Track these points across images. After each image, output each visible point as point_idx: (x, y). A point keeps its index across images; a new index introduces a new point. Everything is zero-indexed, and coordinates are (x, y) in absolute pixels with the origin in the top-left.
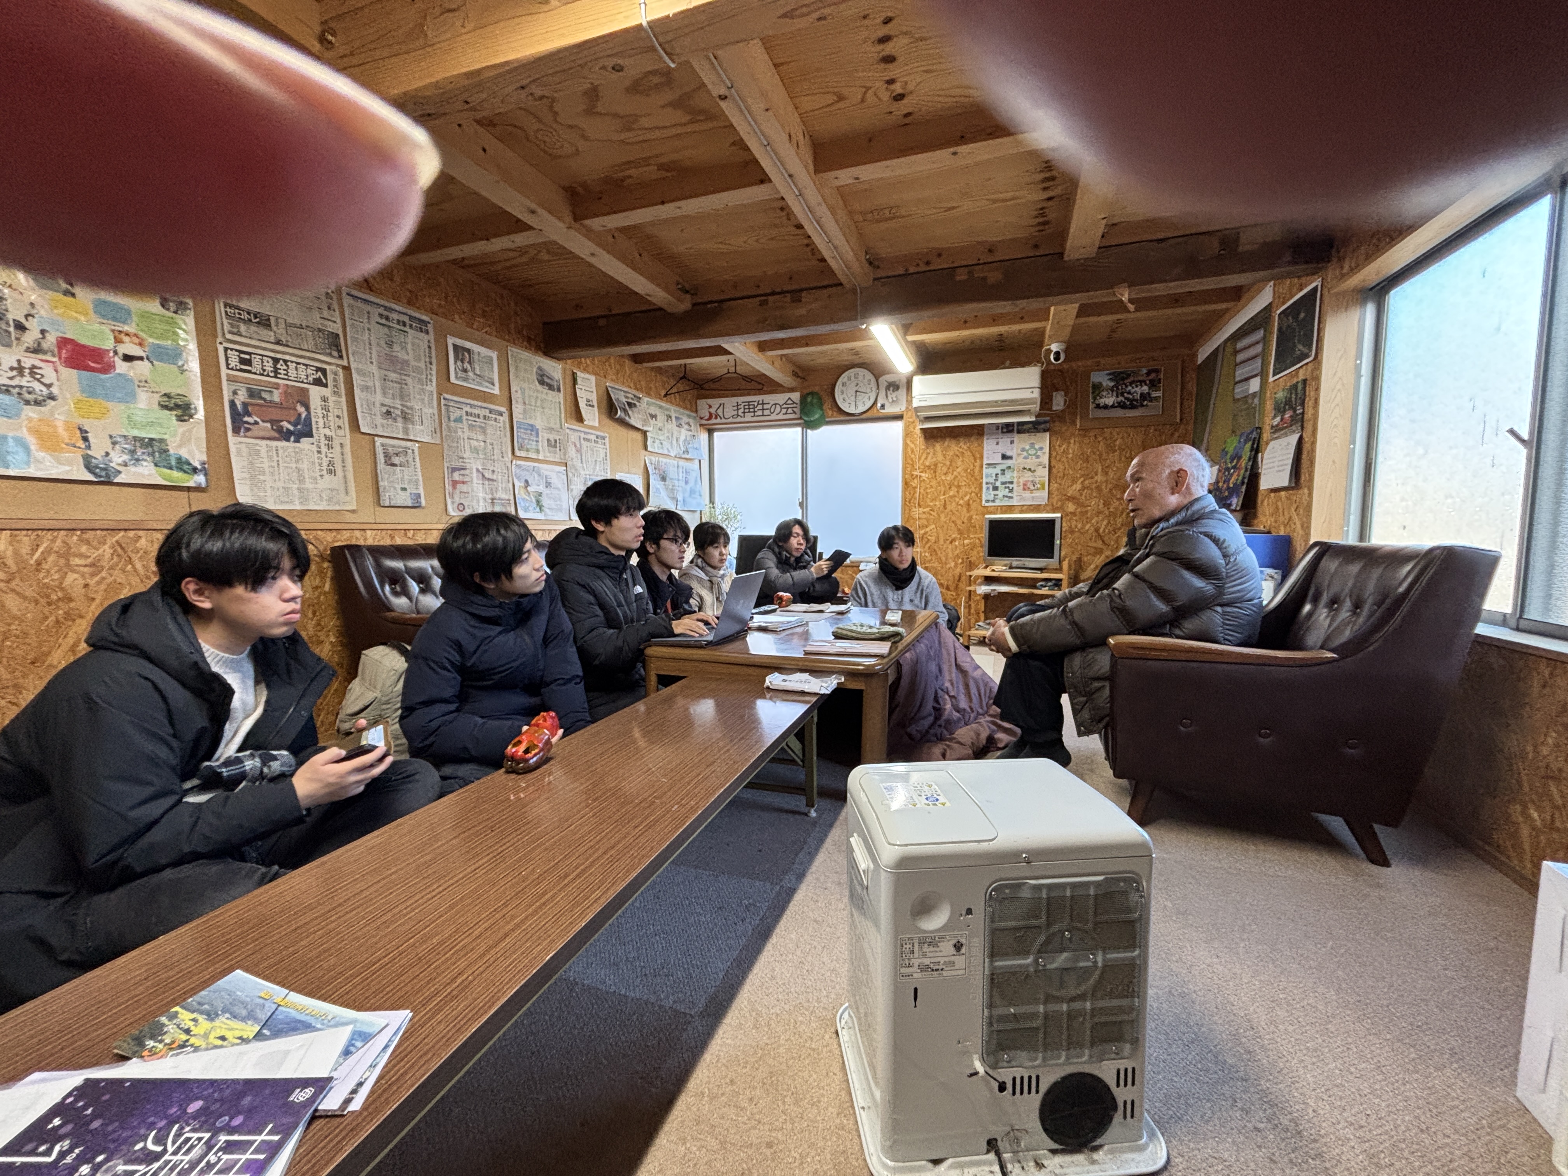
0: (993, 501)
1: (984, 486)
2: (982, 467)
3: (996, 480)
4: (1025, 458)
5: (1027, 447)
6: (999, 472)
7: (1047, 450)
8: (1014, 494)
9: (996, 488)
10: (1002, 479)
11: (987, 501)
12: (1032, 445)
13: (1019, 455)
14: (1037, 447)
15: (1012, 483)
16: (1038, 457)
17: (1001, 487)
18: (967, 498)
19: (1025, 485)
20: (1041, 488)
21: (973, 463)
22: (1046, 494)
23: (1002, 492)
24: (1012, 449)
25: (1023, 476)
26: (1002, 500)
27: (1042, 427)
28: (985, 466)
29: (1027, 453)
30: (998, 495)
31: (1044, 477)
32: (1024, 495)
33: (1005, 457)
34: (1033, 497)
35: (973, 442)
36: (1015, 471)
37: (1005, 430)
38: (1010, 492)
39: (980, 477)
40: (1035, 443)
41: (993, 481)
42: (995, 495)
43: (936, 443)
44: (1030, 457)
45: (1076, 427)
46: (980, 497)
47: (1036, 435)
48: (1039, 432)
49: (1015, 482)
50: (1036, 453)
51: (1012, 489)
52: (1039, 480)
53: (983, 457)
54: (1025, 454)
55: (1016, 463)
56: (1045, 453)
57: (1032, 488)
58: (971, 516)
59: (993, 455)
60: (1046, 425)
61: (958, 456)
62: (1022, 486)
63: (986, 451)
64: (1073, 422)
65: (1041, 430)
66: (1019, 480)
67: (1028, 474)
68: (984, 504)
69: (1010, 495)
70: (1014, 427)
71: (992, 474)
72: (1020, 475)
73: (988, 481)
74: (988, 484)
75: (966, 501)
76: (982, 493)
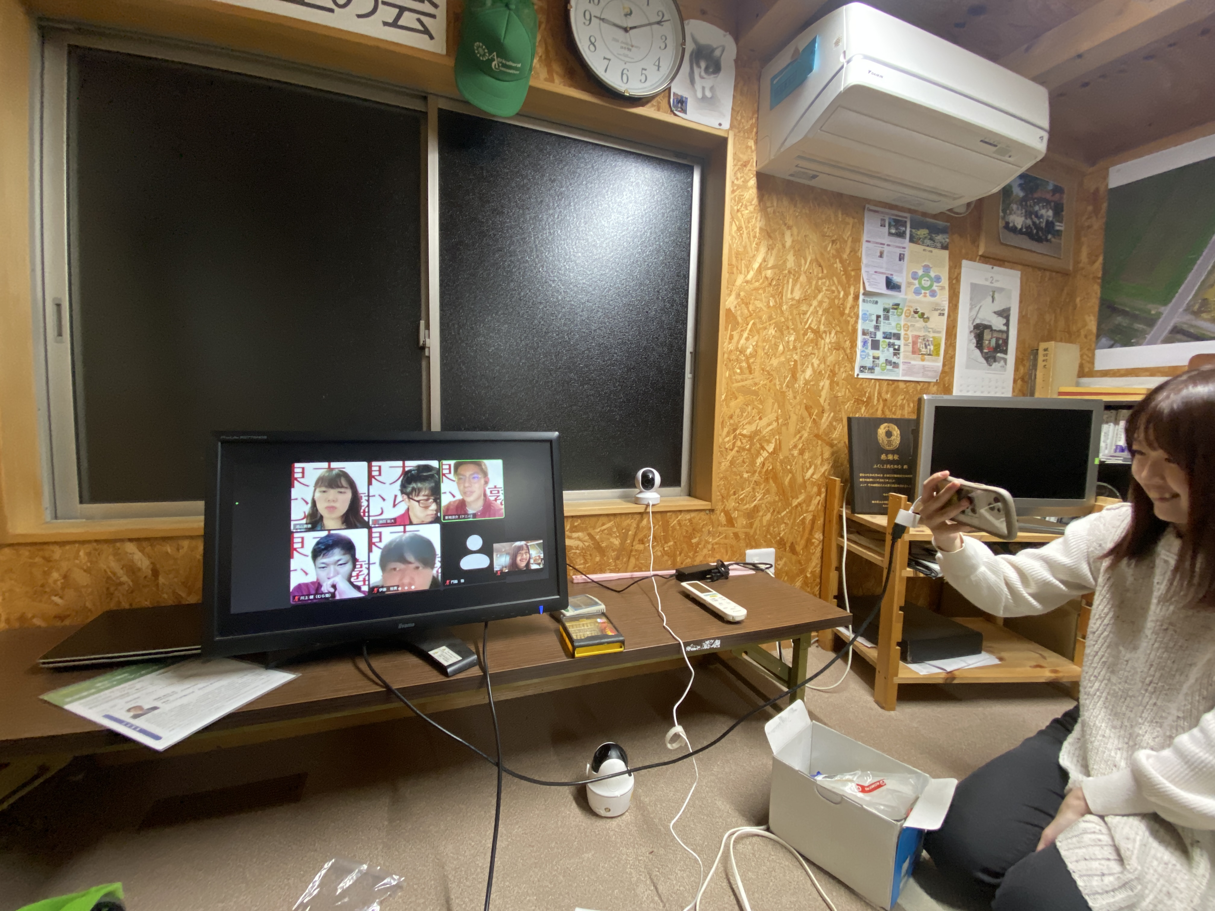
0: (871, 369)
1: (860, 338)
2: (856, 298)
3: (877, 328)
4: (917, 292)
5: (920, 272)
6: (881, 313)
7: (945, 282)
8: (900, 360)
9: (875, 345)
10: (885, 327)
11: (863, 369)
12: (927, 269)
13: (909, 284)
14: (932, 274)
15: (897, 336)
16: (933, 294)
17: (883, 343)
18: (830, 359)
19: (914, 343)
20: (935, 353)
21: (842, 286)
22: (940, 364)
23: (885, 353)
24: (900, 271)
25: (913, 326)
26: (883, 369)
27: (939, 238)
28: (861, 297)
29: (920, 283)
30: (878, 358)
31: (939, 332)
32: (913, 362)
33: (891, 285)
34: (924, 367)
35: (846, 242)
36: (903, 316)
37: (893, 231)
38: (895, 354)
39: (854, 319)
40: (931, 266)
41: (872, 330)
42: (874, 358)
43: (785, 228)
44: (923, 291)
45: (978, 251)
46: (851, 360)
47: (931, 252)
48: (935, 247)
49: (902, 337)
50: (931, 286)
51: (898, 349)
52: (933, 337)
53: (858, 277)
54: (917, 286)
55: (905, 300)
56: (943, 288)
57: (924, 351)
58: (836, 397)
59: (874, 276)
60: (945, 236)
61: (820, 266)
62: (911, 345)
63: (864, 260)
64: (975, 241)
65: (939, 245)
66: (908, 332)
67: (920, 323)
68: (858, 375)
69: (895, 359)
70: (906, 227)
71: (871, 315)
72: (909, 324)
73: (866, 328)
74: (864, 333)
75: (829, 366)
76: (856, 352)
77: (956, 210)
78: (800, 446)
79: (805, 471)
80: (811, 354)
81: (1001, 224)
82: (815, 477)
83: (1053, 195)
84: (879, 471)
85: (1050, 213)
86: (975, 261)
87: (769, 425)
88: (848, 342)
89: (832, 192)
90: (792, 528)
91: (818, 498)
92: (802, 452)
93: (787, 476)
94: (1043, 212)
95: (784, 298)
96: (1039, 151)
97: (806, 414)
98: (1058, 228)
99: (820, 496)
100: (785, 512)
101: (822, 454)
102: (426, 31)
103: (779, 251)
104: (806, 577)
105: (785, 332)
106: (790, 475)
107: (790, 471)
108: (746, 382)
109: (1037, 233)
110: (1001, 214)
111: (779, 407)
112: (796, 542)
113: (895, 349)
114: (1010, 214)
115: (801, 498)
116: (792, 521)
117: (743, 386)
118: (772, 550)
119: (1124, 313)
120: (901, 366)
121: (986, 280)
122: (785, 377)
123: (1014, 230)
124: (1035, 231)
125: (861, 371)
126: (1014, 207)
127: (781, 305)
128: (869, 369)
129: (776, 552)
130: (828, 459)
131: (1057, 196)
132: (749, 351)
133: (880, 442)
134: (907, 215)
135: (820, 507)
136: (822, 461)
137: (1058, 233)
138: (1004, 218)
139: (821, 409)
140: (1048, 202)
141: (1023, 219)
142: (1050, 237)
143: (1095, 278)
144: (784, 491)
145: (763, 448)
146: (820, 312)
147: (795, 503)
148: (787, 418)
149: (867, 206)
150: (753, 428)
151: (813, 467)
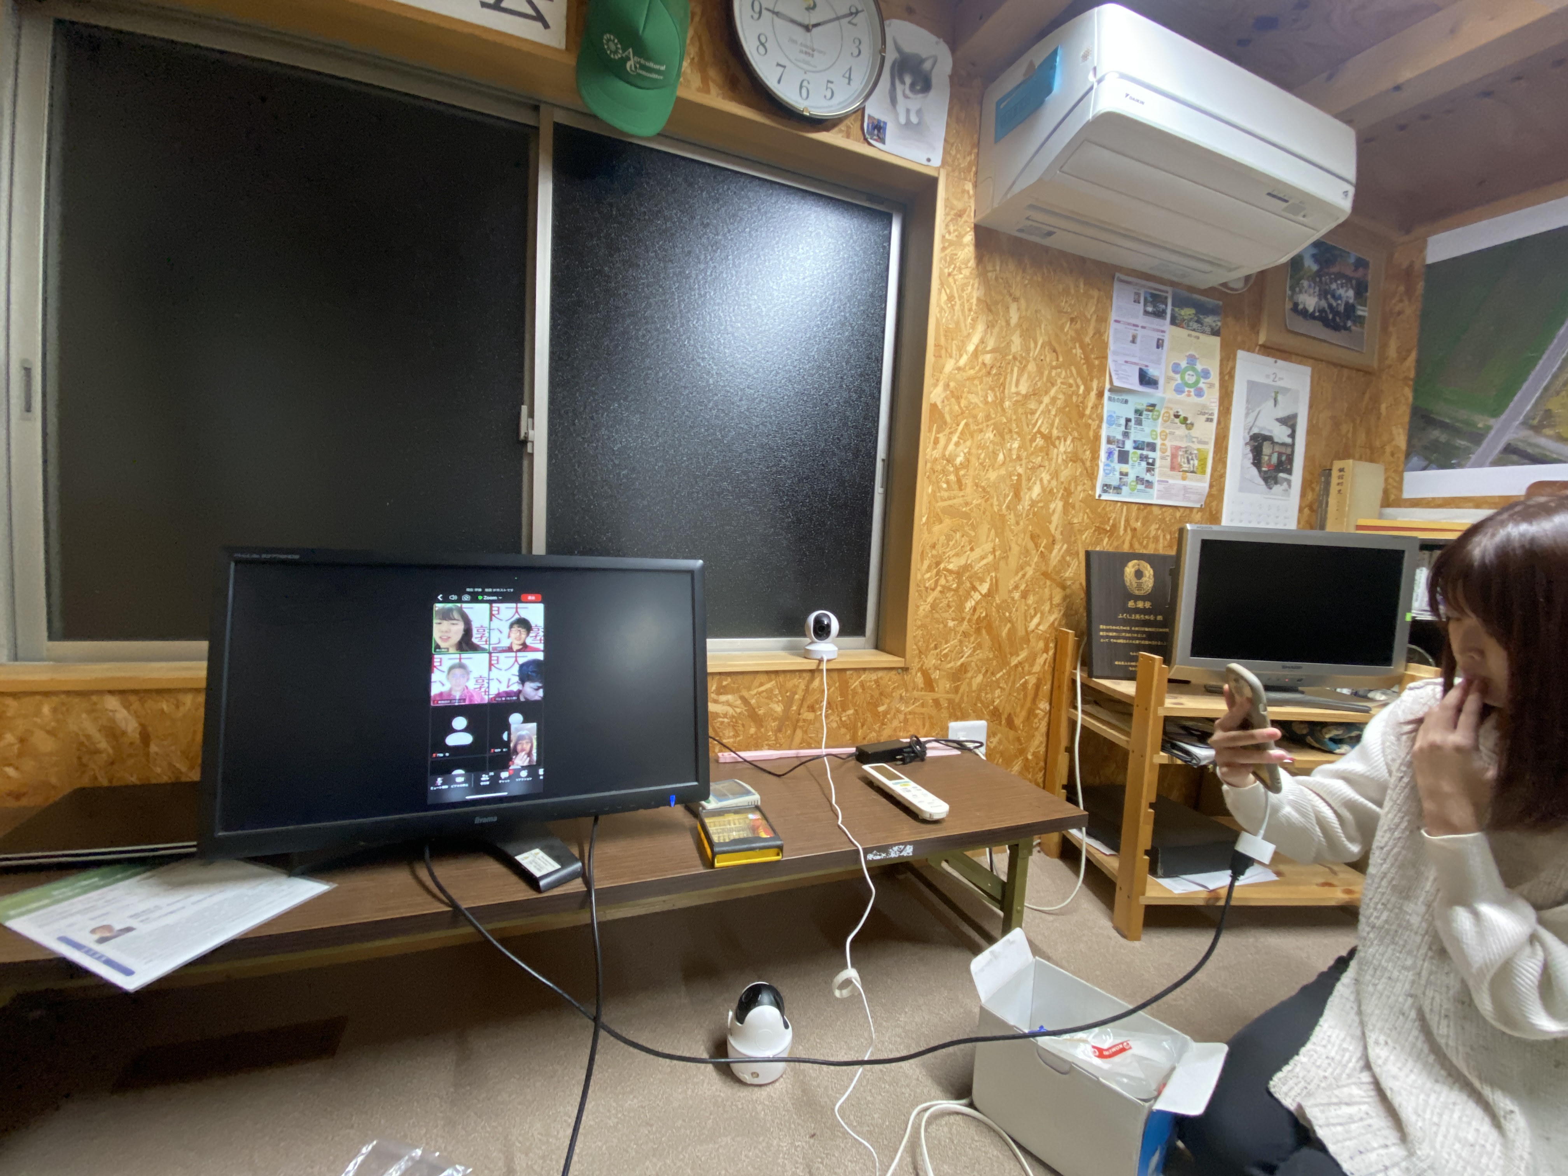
0: (1118, 489)
1: (1104, 447)
2: (1100, 394)
3: (1126, 435)
4: (1179, 390)
5: (1184, 364)
6: (1132, 416)
7: (1215, 378)
8: (1155, 478)
9: (1123, 457)
10: (1136, 434)
11: (1106, 487)
12: (1192, 359)
13: (1169, 379)
14: (1199, 367)
15: (1152, 447)
16: (1199, 393)
17: (1134, 455)
18: (1065, 474)
19: (1174, 456)
20: (1200, 468)
21: (1082, 379)
22: (1206, 485)
23: (1135, 469)
24: (1158, 362)
25: (1172, 433)
26: (1132, 490)
27: (1209, 320)
28: (1107, 394)
29: (1182, 378)
30: (1126, 475)
31: (1206, 443)
32: (1171, 481)
33: (1146, 379)
34: (1185, 488)
35: (1088, 321)
36: (1160, 420)
37: (1150, 309)
38: (1148, 470)
39: (1097, 422)
40: (1197, 356)
41: (1119, 437)
42: (1121, 474)
43: (1009, 299)
44: (1187, 389)
45: (1257, 340)
46: (1092, 476)
47: (1198, 338)
48: (1203, 332)
49: (1158, 447)
50: (1197, 382)
51: (1153, 464)
52: (1198, 450)
53: (1103, 368)
54: (1179, 381)
55: (1163, 399)
56: (1211, 386)
57: (1186, 467)
58: (1071, 524)
59: (1124, 367)
60: (1216, 318)
61: (1055, 351)
62: (1169, 459)
63: (1112, 346)
64: (1255, 327)
65: (1208, 330)
66: (1166, 442)
67: (1182, 430)
68: (1100, 496)
69: (1148, 477)
70: (1166, 306)
71: (1118, 417)
72: (1168, 431)
73: (1111, 434)
74: (1109, 441)
75: (1062, 483)
76: (1097, 465)
77: (1231, 285)
78: (1023, 587)
79: (1029, 619)
80: (1040, 466)
81: (1289, 305)
82: (1041, 627)
83: (1356, 270)
84: (1125, 622)
85: (1351, 293)
86: (1253, 352)
87: (983, 558)
88: (1088, 453)
89: (1073, 255)
90: (1010, 694)
91: (1045, 655)
92: (1024, 596)
93: (1005, 625)
94: (1341, 291)
95: (1006, 391)
96: (1343, 211)
97: (1031, 545)
98: (1360, 313)
99: (1047, 653)
100: (1001, 673)
101: (1051, 599)
102: (539, 17)
103: (1001, 329)
104: (1027, 759)
105: (1007, 437)
106: (1009, 625)
107: (1010, 620)
108: (955, 501)
109: (1334, 319)
110: (1289, 292)
111: (997, 535)
112: (1015, 713)
113: (1148, 464)
114: (1301, 292)
115: (1023, 655)
116: (1010, 684)
117: (951, 506)
118: (983, 723)
119: (1443, 426)
120: (1156, 485)
121: (1268, 376)
122: (1006, 496)
123: (1304, 314)
124: (1330, 316)
125: (1105, 491)
126: (1305, 283)
127: (1002, 401)
128: (1115, 488)
129: (988, 726)
130: (1058, 605)
131: (1360, 273)
132: (959, 460)
133: (1128, 584)
134: (1169, 289)
135: (1046, 667)
136: (1051, 607)
137: (1360, 320)
138: (1291, 297)
139: (1051, 539)
140: (1349, 279)
141: (1316, 299)
142: (1349, 323)
143: (1406, 378)
144: (1000, 646)
145: (974, 588)
146: (1053, 412)
147: (1014, 661)
148: (1006, 550)
149: (1117, 275)
150: (962, 561)
151: (1039, 615)
